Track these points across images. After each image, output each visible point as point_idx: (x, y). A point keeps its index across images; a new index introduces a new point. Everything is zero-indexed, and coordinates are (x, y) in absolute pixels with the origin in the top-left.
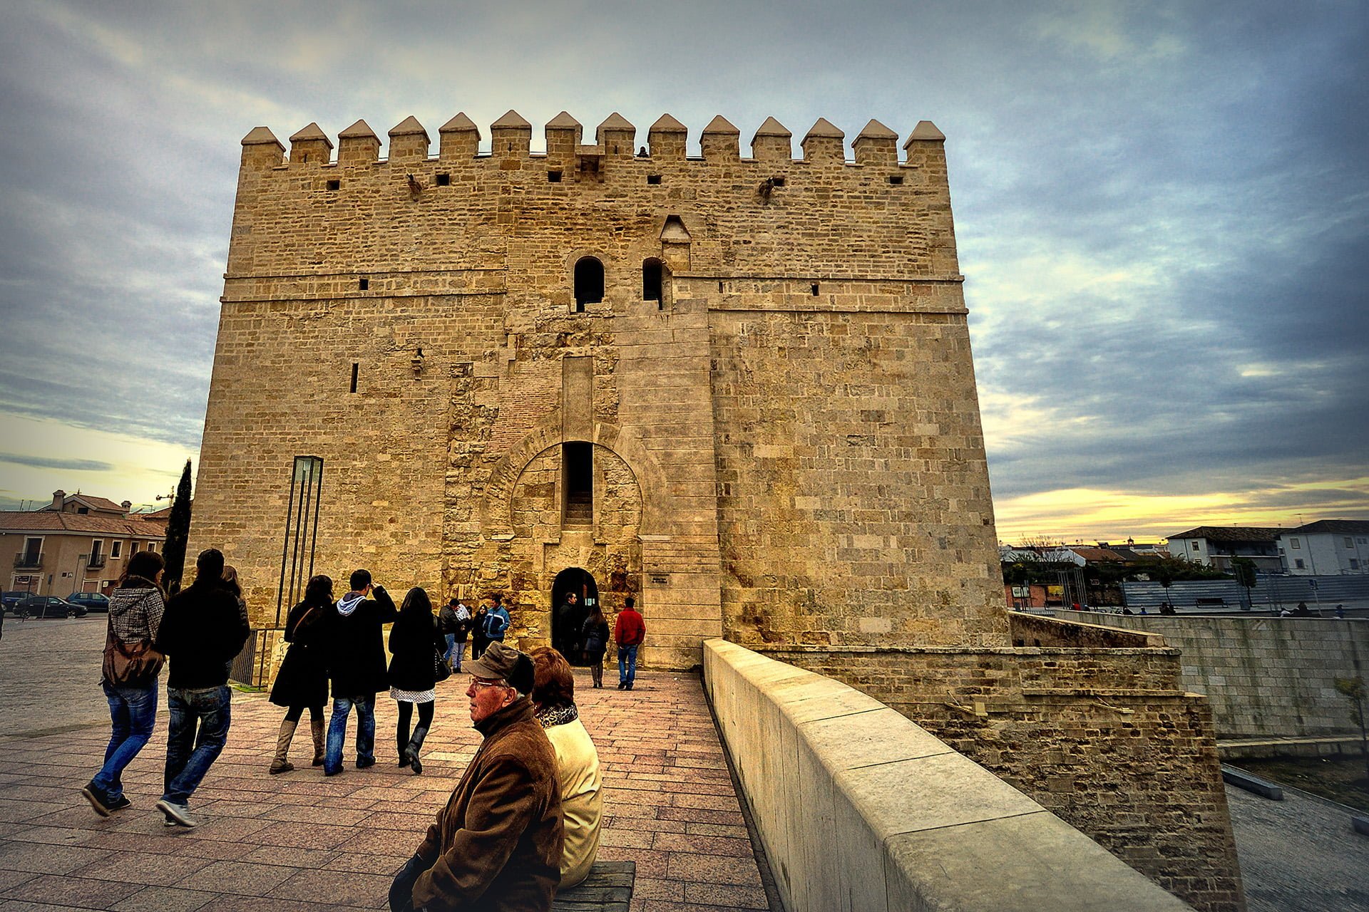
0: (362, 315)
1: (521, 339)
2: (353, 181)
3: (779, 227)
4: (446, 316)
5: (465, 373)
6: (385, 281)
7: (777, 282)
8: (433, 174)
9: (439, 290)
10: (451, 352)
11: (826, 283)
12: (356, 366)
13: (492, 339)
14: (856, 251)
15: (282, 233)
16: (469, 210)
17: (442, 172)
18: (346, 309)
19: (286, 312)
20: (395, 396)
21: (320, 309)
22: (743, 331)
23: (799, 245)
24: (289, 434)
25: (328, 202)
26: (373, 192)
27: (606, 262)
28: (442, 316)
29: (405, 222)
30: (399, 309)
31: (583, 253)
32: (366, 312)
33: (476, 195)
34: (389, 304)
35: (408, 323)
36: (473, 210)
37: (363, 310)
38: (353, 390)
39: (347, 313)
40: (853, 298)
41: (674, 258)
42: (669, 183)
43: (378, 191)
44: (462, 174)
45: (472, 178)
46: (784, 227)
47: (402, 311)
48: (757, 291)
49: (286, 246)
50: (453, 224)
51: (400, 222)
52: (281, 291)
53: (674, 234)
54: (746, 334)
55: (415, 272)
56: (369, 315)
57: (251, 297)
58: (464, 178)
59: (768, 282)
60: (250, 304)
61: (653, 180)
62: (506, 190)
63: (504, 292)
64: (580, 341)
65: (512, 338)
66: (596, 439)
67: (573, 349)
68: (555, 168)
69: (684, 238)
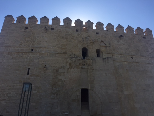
0: (31, 57)
1: (70, 64)
2: (31, 27)
3: (123, 45)
4: (52, 58)
5: (57, 71)
6: (38, 49)
7: (124, 56)
8: (50, 28)
9: (51, 52)
10: (53, 66)
11: (134, 56)
12: (29, 69)
13: (63, 64)
14: (139, 51)
15: (13, 37)
16: (58, 36)
17: (52, 27)
18: (27, 55)
19: (12, 55)
20: (39, 76)
21: (21, 55)
22: (118, 65)
23: (128, 48)
24: (9, 85)
25: (25, 31)
26: (36, 30)
27: (88, 49)
28: (51, 58)
29: (43, 37)
30: (41, 56)
31: (83, 47)
32: (33, 56)
33: (60, 33)
34: (38, 54)
35: (43, 59)
36: (59, 36)
37: (32, 56)
38: (28, 74)
39: (27, 56)
41: (103, 49)
42: (100, 34)
43: (37, 30)
44: (57, 28)
45: (59, 29)
46: (124, 45)
47: (42, 56)
48: (120, 57)
49: (13, 40)
50: (54, 38)
51: (42, 37)
52: (11, 50)
53: (102, 44)
54: (119, 66)
55: (45, 47)
56: (33, 57)
58: (57, 29)
59: (122, 55)
61: (97, 33)
62: (67, 32)
63: (66, 53)
64: (84, 65)
65: (68, 64)
66: (89, 88)
67: (83, 66)
68: (77, 29)
69: (104, 45)
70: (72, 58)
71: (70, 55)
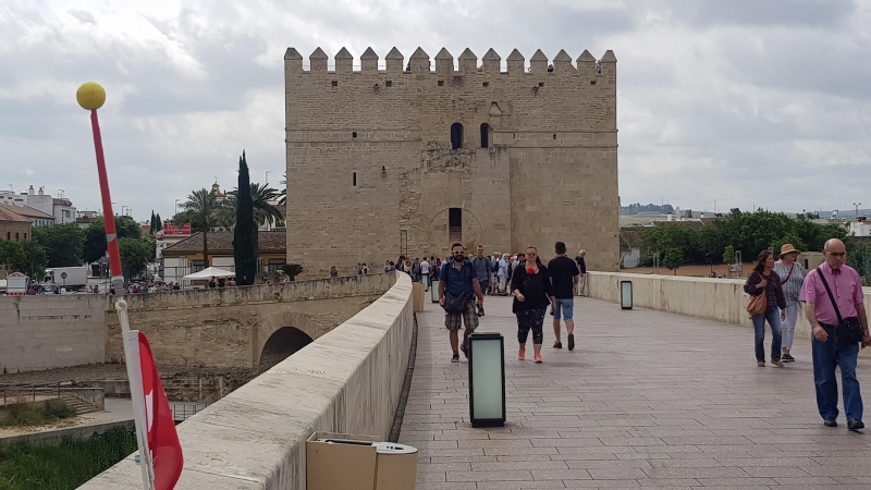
0: (355, 150)
1: (429, 163)
2: (344, 81)
3: (540, 107)
4: (395, 151)
6: (365, 134)
7: (538, 133)
8: (384, 80)
9: (390, 139)
10: (398, 168)
11: (559, 133)
12: (355, 174)
13: (416, 163)
15: (311, 107)
16: (402, 100)
17: (388, 78)
19: (318, 147)
20: (374, 187)
21: (335, 146)
22: (523, 156)
23: (549, 115)
25: (333, 92)
26: (355, 88)
27: (464, 125)
28: (393, 151)
29: (372, 104)
30: (372, 147)
31: (454, 121)
32: (357, 148)
33: (405, 92)
34: (368, 145)
35: (377, 154)
36: (404, 100)
37: (355, 147)
38: (355, 184)
39: (348, 148)
40: (571, 140)
41: (494, 122)
42: (492, 86)
43: (357, 88)
44: (398, 81)
46: (542, 107)
47: (374, 148)
48: (530, 138)
50: (395, 106)
51: (369, 104)
52: (315, 137)
53: (495, 110)
54: (524, 158)
55: (379, 129)
56: (359, 150)
57: (300, 139)
58: (399, 83)
59: (535, 133)
60: (300, 143)
61: (485, 84)
62: (419, 91)
63: (420, 140)
64: (456, 165)
65: (425, 162)
66: (463, 207)
67: (453, 168)
68: (441, 79)
69: (499, 112)
70: (432, 151)
71: (429, 144)
